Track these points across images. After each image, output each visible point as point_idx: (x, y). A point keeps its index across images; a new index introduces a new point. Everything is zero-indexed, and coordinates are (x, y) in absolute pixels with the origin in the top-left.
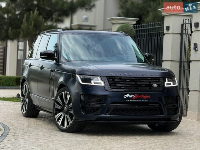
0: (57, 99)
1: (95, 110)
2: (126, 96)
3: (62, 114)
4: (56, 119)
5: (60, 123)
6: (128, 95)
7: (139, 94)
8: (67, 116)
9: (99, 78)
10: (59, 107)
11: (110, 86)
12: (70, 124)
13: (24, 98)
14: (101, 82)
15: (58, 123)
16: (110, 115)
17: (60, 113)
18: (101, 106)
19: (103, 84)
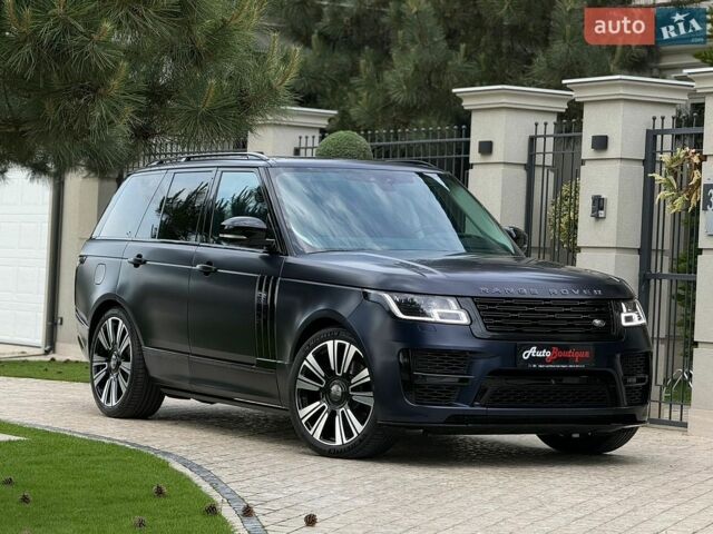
0: (305, 363)
1: (444, 394)
2: (530, 352)
3: (324, 407)
4: (303, 421)
5: (317, 432)
6: (533, 351)
7: (562, 348)
8: (343, 412)
9: (452, 302)
10: (312, 386)
11: (485, 324)
12: (356, 435)
13: (109, 361)
14: (457, 315)
15: (311, 432)
16: (484, 406)
17: (318, 403)
18: (461, 380)
19: (464, 320)
